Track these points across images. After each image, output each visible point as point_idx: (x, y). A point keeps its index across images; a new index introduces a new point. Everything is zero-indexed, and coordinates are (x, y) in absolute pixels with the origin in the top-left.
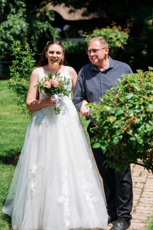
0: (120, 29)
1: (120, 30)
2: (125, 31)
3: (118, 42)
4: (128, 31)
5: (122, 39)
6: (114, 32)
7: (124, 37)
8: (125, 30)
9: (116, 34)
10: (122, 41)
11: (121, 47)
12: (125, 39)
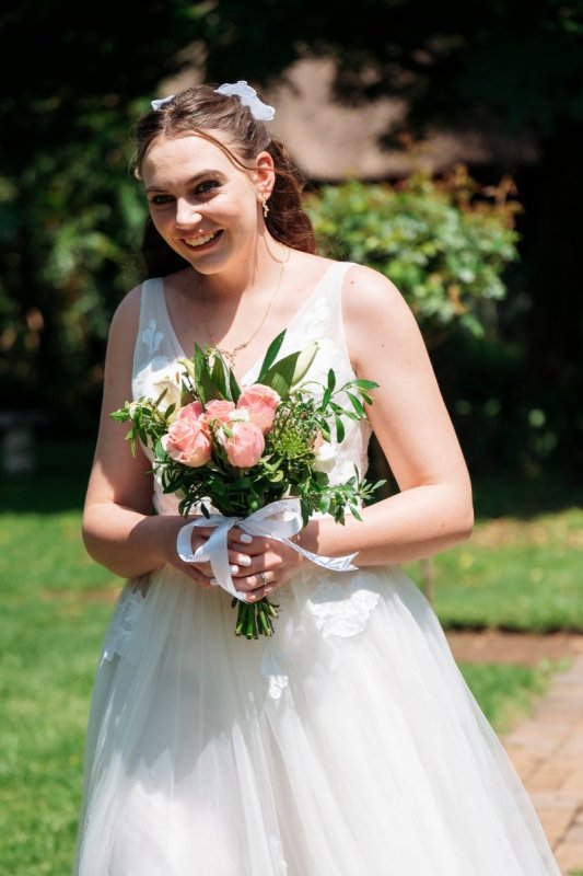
0: (462, 188)
1: (464, 196)
2: (492, 201)
3: (435, 281)
4: (509, 198)
5: (468, 258)
6: (407, 212)
7: (486, 245)
8: (491, 191)
9: (423, 227)
10: (468, 276)
11: (456, 318)
12: (487, 258)
